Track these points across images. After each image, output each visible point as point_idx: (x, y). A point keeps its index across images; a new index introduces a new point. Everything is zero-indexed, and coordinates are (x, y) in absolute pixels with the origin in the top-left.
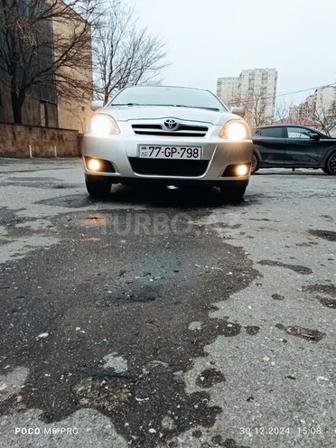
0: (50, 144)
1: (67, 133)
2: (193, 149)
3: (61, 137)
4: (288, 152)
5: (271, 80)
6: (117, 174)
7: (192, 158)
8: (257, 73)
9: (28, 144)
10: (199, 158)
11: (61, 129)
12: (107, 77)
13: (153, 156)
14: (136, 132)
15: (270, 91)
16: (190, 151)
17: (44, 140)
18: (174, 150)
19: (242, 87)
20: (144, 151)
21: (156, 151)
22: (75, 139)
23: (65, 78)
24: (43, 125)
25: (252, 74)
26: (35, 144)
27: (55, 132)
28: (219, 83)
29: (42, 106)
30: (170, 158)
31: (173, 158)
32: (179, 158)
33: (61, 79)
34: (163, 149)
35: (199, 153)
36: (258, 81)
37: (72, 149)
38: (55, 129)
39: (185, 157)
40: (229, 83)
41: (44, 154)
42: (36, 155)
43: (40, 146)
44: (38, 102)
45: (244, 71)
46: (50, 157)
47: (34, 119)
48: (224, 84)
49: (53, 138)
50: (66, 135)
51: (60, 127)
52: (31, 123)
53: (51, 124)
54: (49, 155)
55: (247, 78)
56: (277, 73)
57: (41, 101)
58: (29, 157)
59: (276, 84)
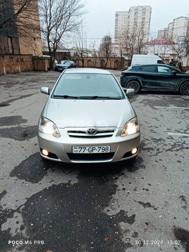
0: (16, 65)
1: (26, 57)
2: (105, 147)
3: (22, 60)
4: (158, 81)
5: (147, 13)
6: (59, 160)
7: (105, 152)
8: (140, 9)
9: (3, 66)
10: (109, 152)
11: (22, 55)
12: (48, 21)
13: (81, 152)
14: (70, 136)
15: (147, 20)
16: (103, 149)
17: (12, 63)
18: (94, 149)
19: (131, 18)
20: (76, 150)
21: (83, 150)
22: (31, 60)
23: (23, 23)
24: (11, 51)
25: (137, 9)
26: (7, 66)
27: (19, 57)
28: (117, 15)
29: (9, 40)
30: (92, 152)
31: (94, 152)
32: (97, 152)
33: (20, 24)
34: (87, 148)
35: (109, 149)
36: (140, 14)
37: (29, 66)
38: (18, 55)
39: (100, 152)
40: (123, 15)
41: (13, 71)
42: (8, 73)
43: (10, 67)
44: (6, 38)
45: (132, 7)
46: (16, 73)
47: (5, 49)
48: (120, 15)
49: (17, 61)
50: (25, 58)
51: (22, 54)
52: (4, 53)
53: (16, 52)
54: (16, 71)
55: (133, 12)
56: (151, 8)
57: (8, 37)
58: (4, 74)
59: (150, 16)
